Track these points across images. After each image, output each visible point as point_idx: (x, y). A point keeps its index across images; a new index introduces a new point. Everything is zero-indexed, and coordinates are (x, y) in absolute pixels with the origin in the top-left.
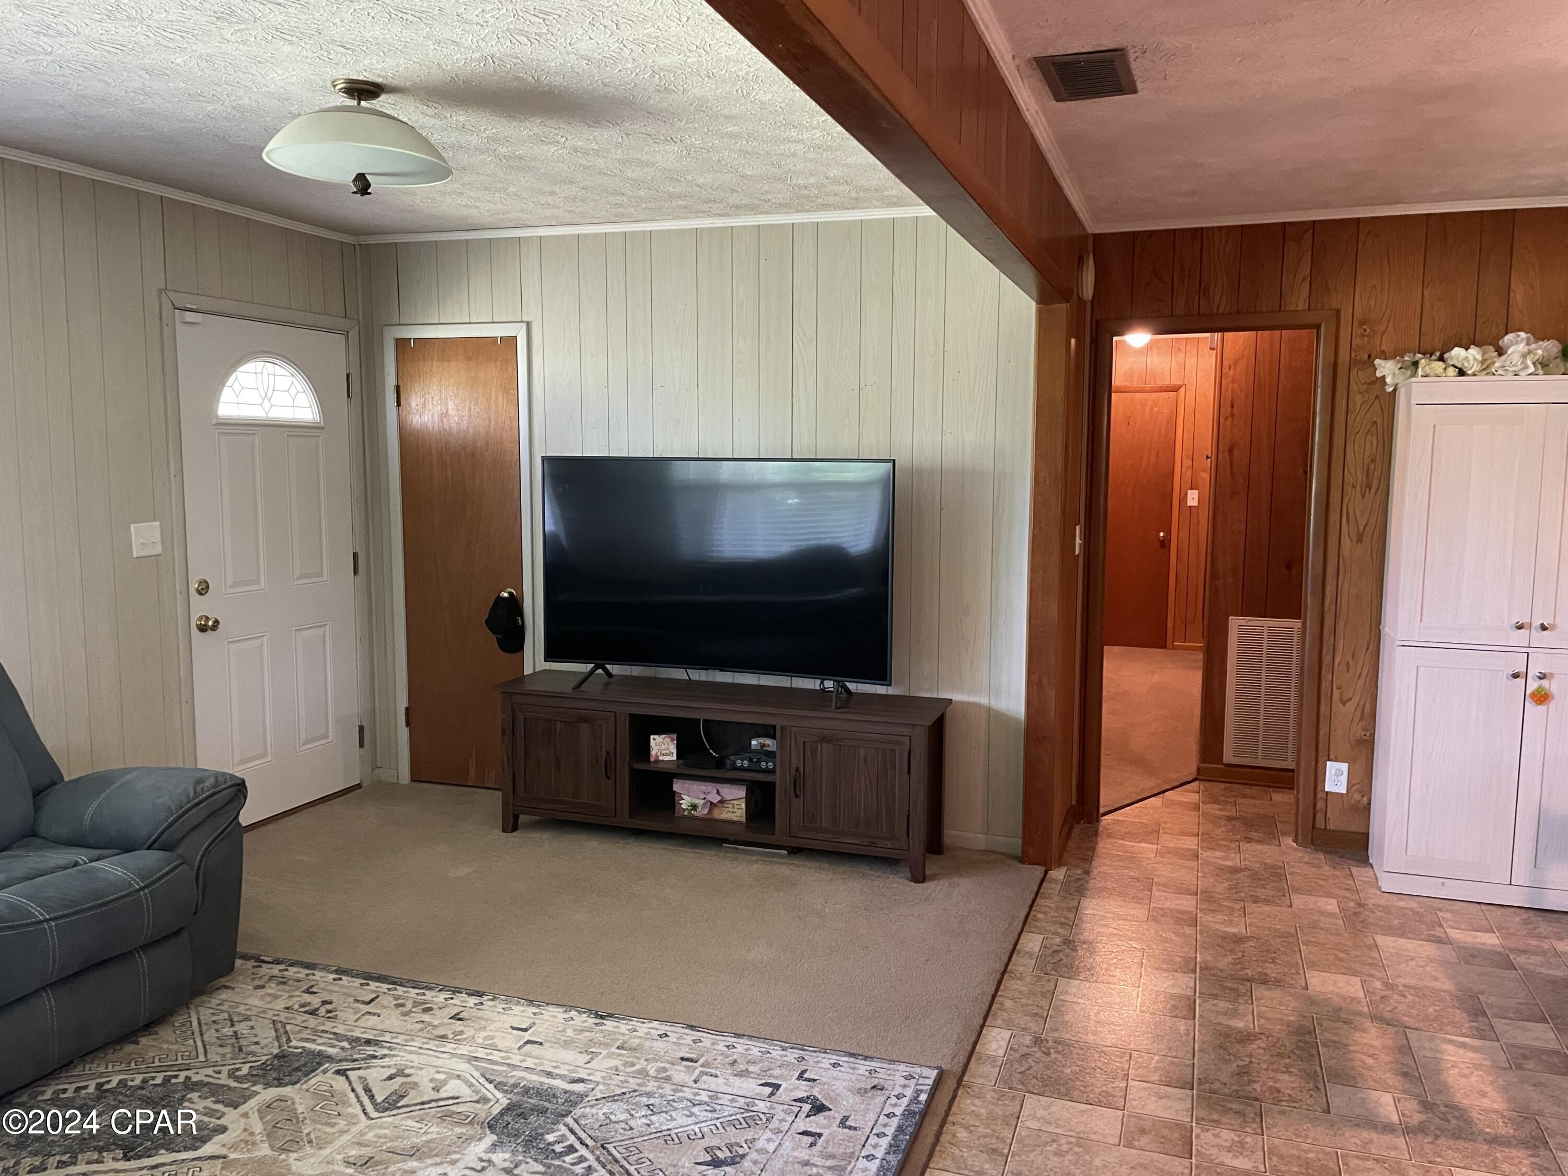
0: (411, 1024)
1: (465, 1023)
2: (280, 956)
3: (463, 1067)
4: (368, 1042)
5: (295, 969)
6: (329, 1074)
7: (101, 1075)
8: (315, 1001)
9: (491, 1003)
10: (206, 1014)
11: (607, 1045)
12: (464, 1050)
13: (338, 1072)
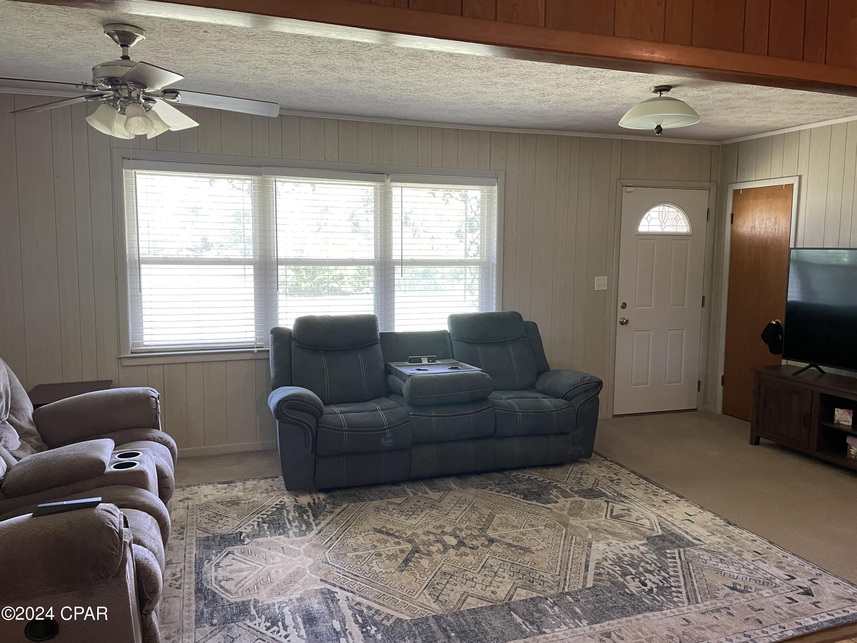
0: (645, 497)
1: (667, 504)
2: (614, 460)
3: (653, 516)
4: (624, 497)
5: (616, 466)
6: (602, 501)
7: (532, 474)
8: (615, 477)
9: (684, 502)
10: (575, 469)
11: (722, 534)
12: (658, 512)
13: (606, 501)
